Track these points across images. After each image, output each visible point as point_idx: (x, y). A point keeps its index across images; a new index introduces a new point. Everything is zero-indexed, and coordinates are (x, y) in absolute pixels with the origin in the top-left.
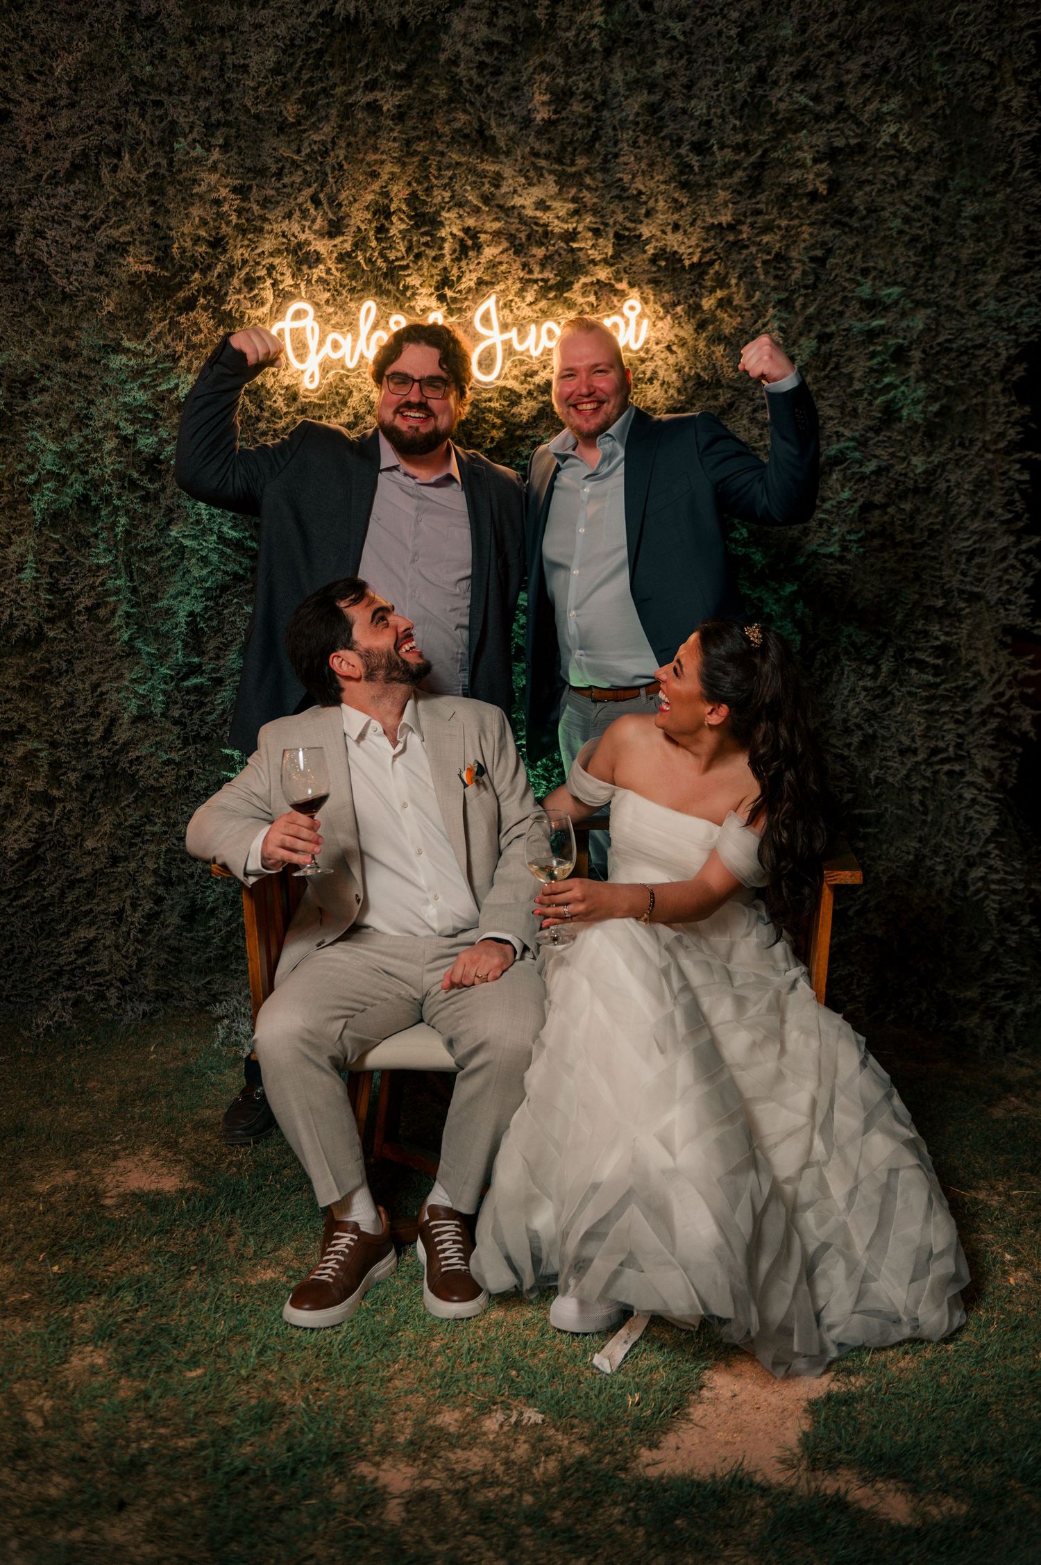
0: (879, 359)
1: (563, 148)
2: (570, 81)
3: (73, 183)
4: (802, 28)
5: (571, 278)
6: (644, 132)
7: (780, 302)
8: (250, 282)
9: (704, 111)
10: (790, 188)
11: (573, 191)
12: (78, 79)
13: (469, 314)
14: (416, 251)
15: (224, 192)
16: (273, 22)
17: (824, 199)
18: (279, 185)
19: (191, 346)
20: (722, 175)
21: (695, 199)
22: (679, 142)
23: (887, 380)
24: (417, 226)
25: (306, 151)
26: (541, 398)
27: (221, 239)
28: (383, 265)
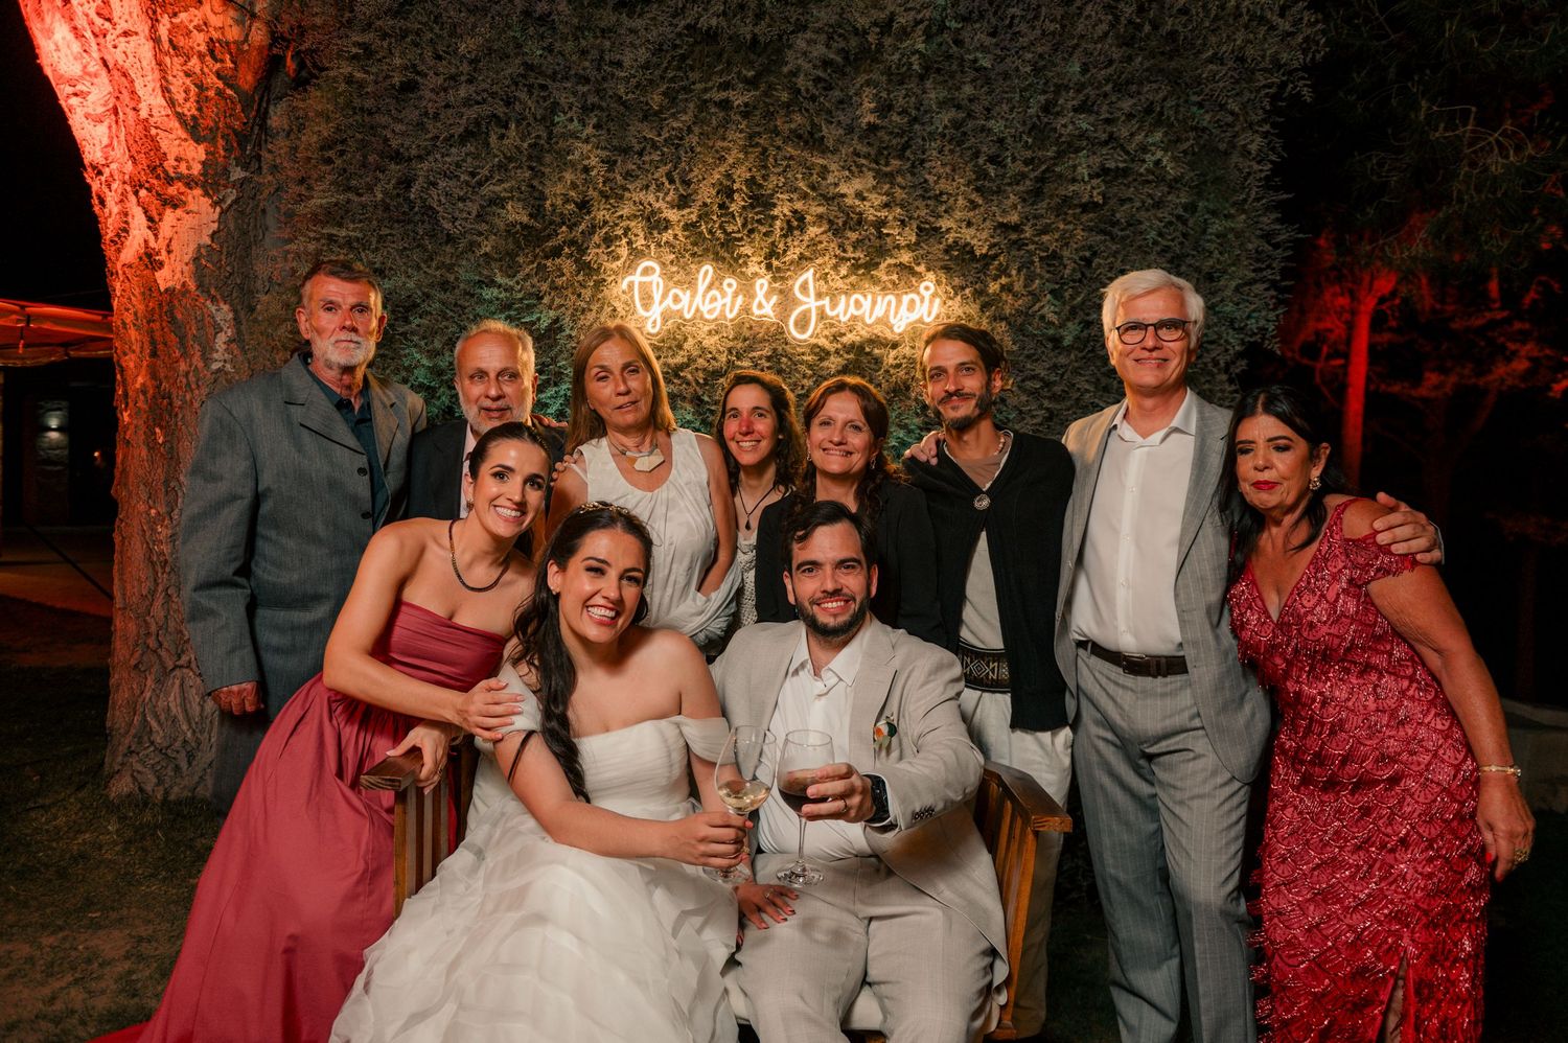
1: (880, 153)
2: (891, 96)
3: (465, 145)
4: (1085, 69)
5: (877, 260)
6: (950, 142)
7: (1053, 290)
8: (608, 240)
10: (1066, 201)
11: (887, 187)
12: (477, 59)
13: (790, 282)
14: (750, 227)
15: (593, 161)
16: (646, 29)
17: (1096, 208)
18: (640, 162)
19: (553, 287)
20: (1010, 184)
21: (988, 201)
22: (977, 155)
24: (752, 206)
25: (665, 135)
26: (846, 356)
27: (588, 202)
28: (722, 236)
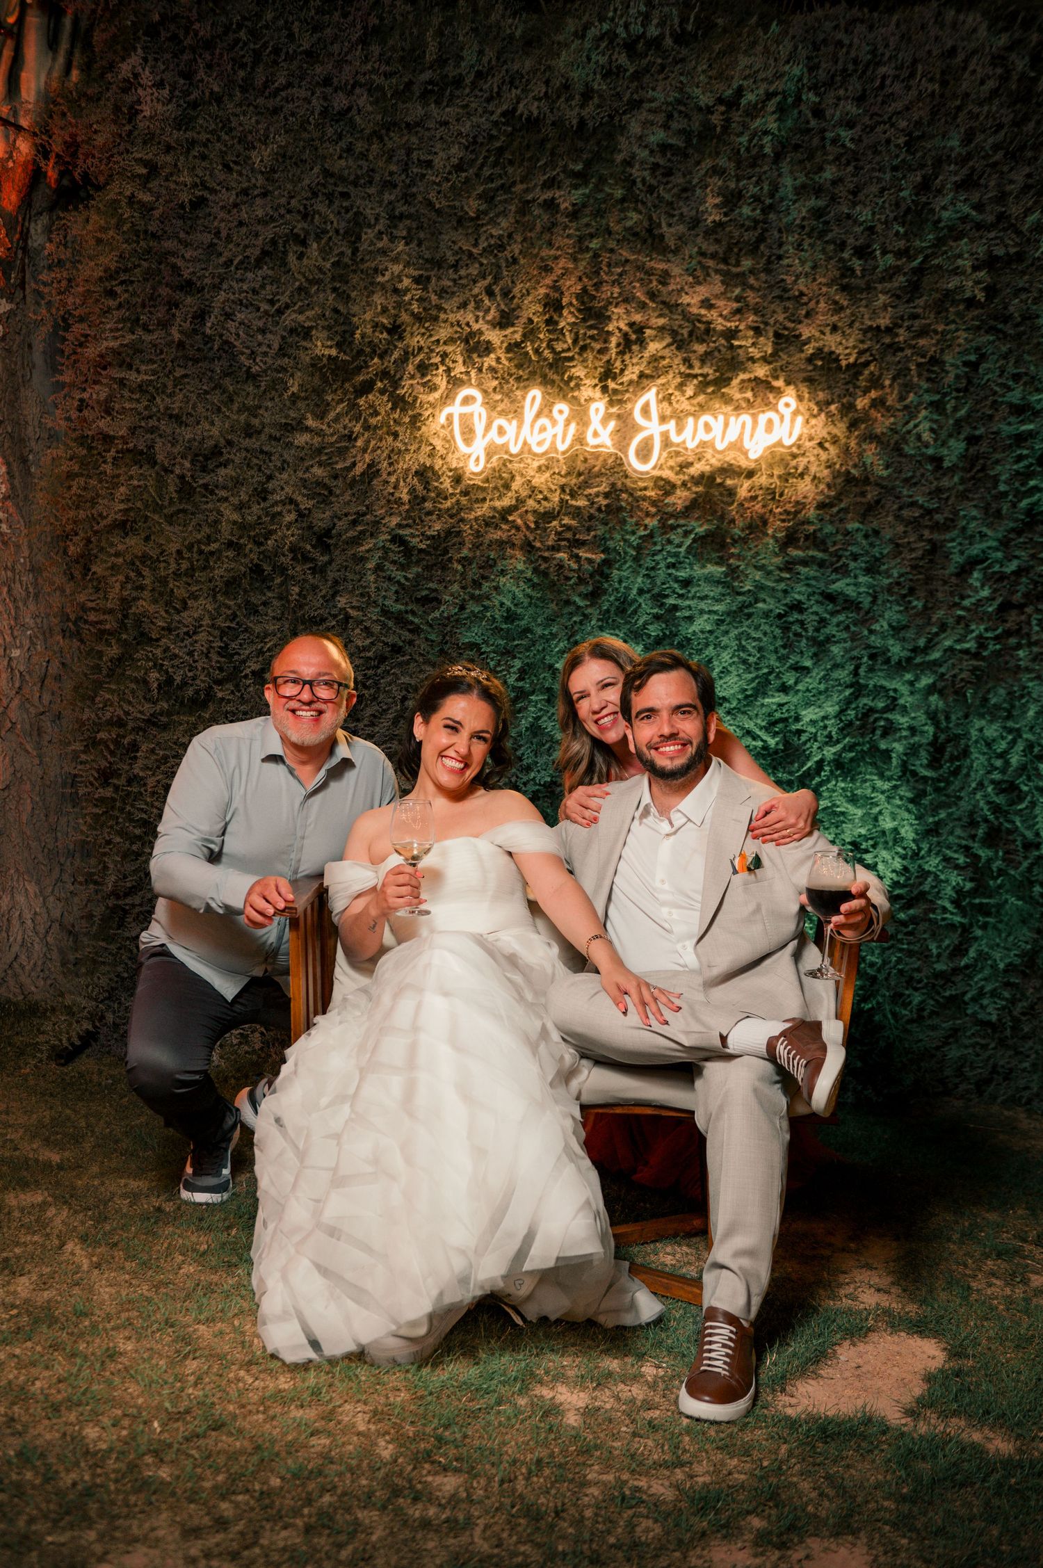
0: (1026, 462)
1: (729, 249)
2: (741, 184)
3: (261, 268)
4: (968, 138)
5: (729, 375)
6: (809, 235)
7: (932, 404)
8: (423, 369)
9: (870, 217)
10: (948, 294)
11: (737, 291)
12: (273, 171)
13: (629, 406)
14: (582, 343)
15: (407, 282)
16: (458, 120)
17: (979, 305)
18: (456, 277)
19: (367, 427)
20: (882, 280)
21: (854, 301)
22: (842, 246)
23: (1032, 483)
24: (584, 320)
25: (483, 244)
26: (695, 489)
27: (399, 326)
28: (550, 356)
